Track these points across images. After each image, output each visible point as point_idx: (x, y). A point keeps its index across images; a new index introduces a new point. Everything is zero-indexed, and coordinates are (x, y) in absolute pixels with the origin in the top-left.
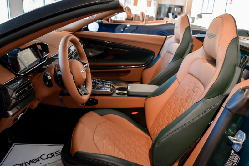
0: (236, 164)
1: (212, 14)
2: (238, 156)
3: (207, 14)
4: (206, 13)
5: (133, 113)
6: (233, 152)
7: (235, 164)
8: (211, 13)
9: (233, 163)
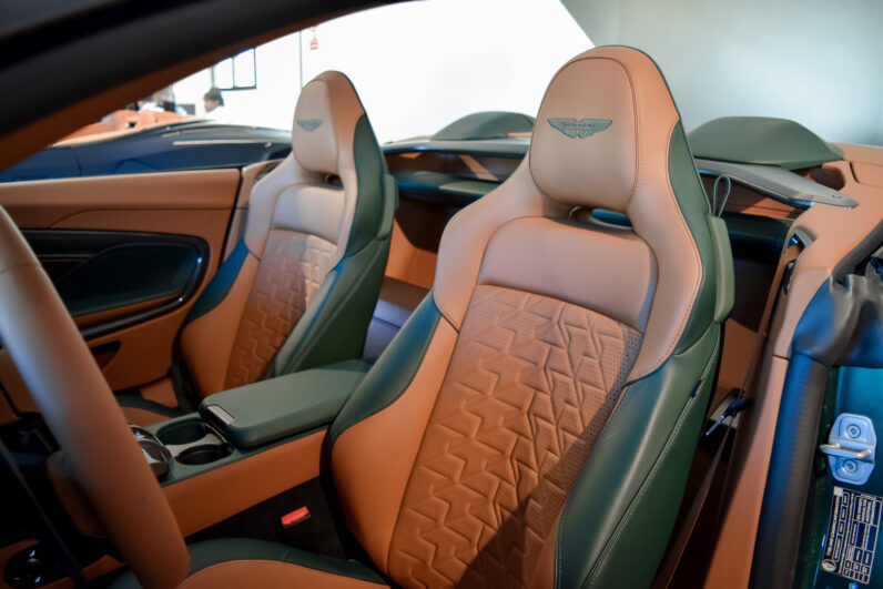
0: (875, 522)
1: (254, 87)
2: (868, 497)
3: (235, 88)
4: (231, 87)
5: (288, 520)
6: (838, 491)
7: (871, 524)
8: (252, 85)
9: (862, 527)
